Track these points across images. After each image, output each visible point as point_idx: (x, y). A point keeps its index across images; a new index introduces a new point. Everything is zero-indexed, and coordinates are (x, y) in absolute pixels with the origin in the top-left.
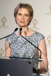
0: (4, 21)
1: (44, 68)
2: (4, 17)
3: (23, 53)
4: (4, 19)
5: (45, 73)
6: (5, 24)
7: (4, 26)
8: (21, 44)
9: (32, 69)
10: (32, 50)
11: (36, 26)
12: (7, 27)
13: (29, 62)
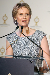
0: (5, 19)
1: (45, 67)
2: (5, 15)
3: (26, 54)
4: (5, 17)
5: (46, 72)
6: (6, 22)
7: (5, 24)
8: (23, 45)
9: (34, 68)
10: (34, 50)
11: (38, 24)
12: (8, 25)
13: (31, 61)
